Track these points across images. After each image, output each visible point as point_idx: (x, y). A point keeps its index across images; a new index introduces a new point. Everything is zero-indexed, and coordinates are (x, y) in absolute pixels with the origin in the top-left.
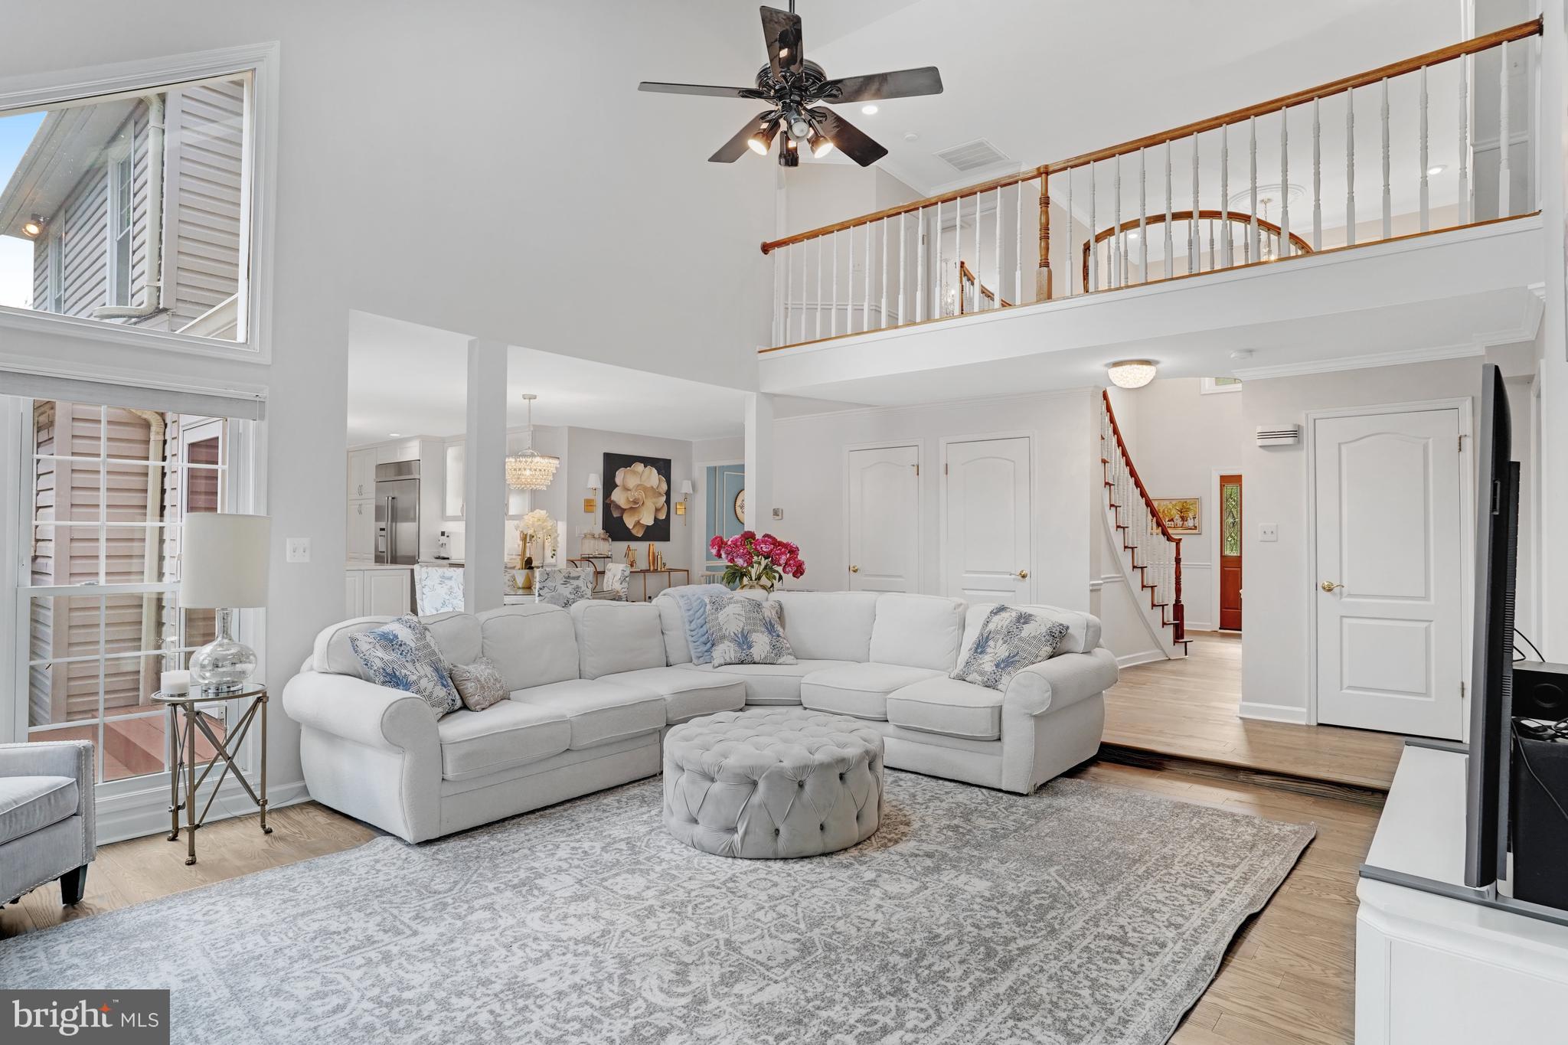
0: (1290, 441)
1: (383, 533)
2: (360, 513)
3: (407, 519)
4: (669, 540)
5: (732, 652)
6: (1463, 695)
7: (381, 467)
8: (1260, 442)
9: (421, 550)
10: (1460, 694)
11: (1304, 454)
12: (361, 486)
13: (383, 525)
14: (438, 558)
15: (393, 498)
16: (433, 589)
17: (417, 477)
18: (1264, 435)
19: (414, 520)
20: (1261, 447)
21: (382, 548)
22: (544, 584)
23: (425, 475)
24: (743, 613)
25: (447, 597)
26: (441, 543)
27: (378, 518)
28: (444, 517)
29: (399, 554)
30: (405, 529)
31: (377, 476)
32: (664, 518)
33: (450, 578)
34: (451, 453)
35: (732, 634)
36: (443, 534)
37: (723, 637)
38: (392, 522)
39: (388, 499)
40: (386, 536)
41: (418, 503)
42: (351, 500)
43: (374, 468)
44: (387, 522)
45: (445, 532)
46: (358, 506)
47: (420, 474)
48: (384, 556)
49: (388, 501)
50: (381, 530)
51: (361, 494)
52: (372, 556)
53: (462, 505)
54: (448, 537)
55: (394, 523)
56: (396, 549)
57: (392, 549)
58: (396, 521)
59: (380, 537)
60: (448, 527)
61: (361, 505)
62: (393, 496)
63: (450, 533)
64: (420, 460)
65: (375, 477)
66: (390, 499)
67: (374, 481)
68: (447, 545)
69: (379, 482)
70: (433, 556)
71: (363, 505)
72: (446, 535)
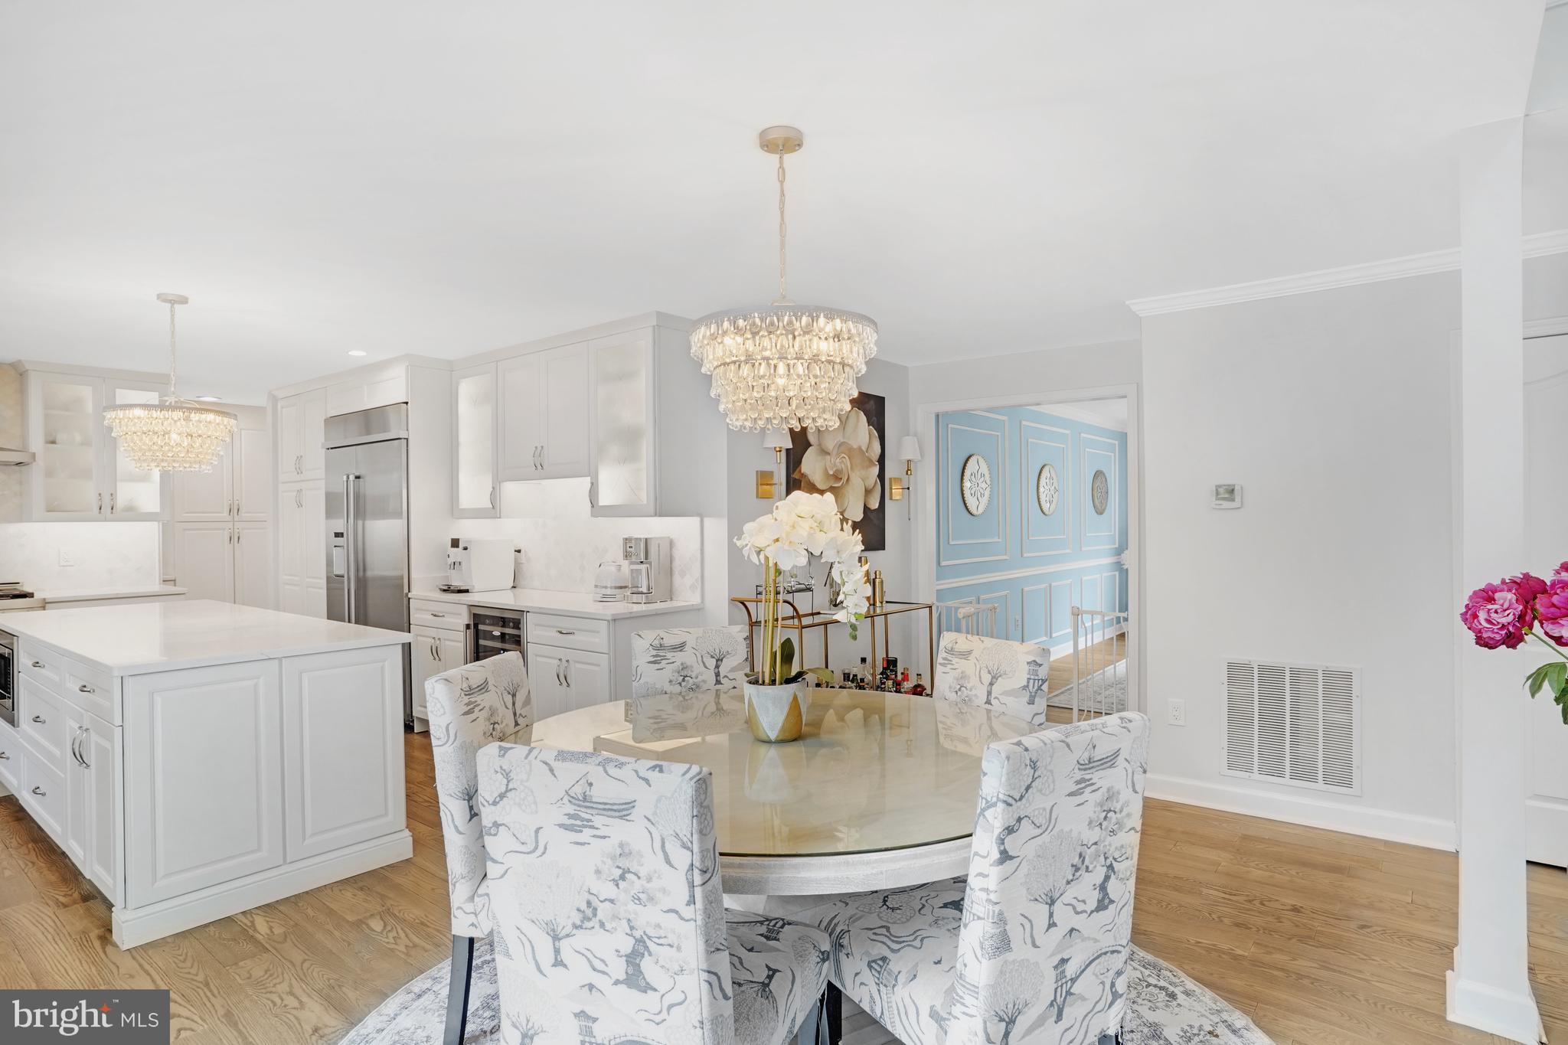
1: (340, 541)
2: (300, 505)
3: (384, 513)
4: (884, 549)
7: (334, 422)
9: (413, 575)
13: (339, 526)
14: (448, 590)
15: (358, 477)
16: (537, 847)
17: (403, 434)
19: (397, 514)
21: (339, 572)
22: (1021, 809)
23: (418, 429)
25: (607, 890)
26: (451, 561)
27: (330, 513)
28: (454, 510)
29: (369, 574)
30: (382, 532)
32: (877, 507)
33: (622, 810)
34: (467, 390)
36: (455, 543)
38: (356, 517)
39: (348, 477)
40: (345, 546)
41: (405, 485)
42: (283, 483)
43: (323, 422)
44: (348, 522)
45: (458, 539)
46: (295, 494)
47: (407, 430)
48: (344, 582)
49: (347, 481)
50: (338, 535)
51: (299, 471)
52: (323, 582)
53: (493, 488)
54: (465, 549)
55: (360, 523)
56: (364, 570)
57: (357, 570)
58: (364, 520)
59: (334, 549)
60: (465, 529)
61: (300, 491)
62: (357, 474)
63: (470, 542)
64: (407, 403)
65: (323, 441)
66: (352, 478)
67: (322, 448)
68: (463, 564)
69: (332, 448)
70: (437, 586)
71: (304, 492)
72: (461, 545)
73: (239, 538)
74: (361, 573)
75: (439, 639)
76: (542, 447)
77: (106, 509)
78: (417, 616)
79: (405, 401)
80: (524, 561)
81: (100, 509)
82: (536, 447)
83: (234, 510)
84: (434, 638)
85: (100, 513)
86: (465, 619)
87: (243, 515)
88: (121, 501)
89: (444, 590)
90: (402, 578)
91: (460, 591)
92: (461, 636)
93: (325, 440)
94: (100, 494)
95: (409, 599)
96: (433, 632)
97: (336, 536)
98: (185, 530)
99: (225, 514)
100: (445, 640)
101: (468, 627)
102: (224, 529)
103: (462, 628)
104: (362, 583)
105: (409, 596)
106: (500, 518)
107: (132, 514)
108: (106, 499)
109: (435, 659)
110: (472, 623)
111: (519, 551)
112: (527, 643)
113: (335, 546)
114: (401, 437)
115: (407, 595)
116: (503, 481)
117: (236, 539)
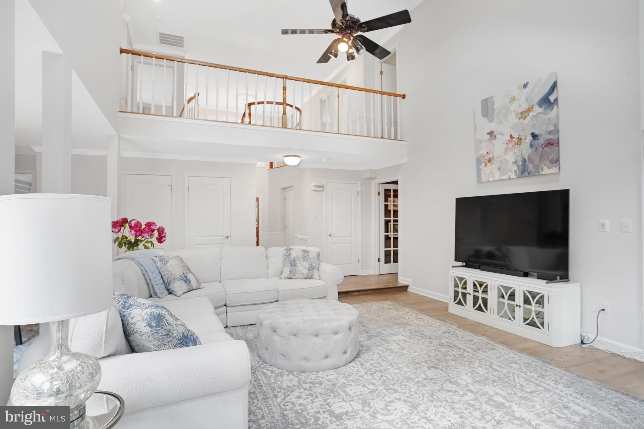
0: (321, 189)
5: (185, 286)
6: (359, 262)
8: (314, 189)
10: (358, 262)
11: (324, 193)
18: (315, 186)
20: (313, 190)
24: (179, 264)
35: (179, 276)
37: (175, 279)
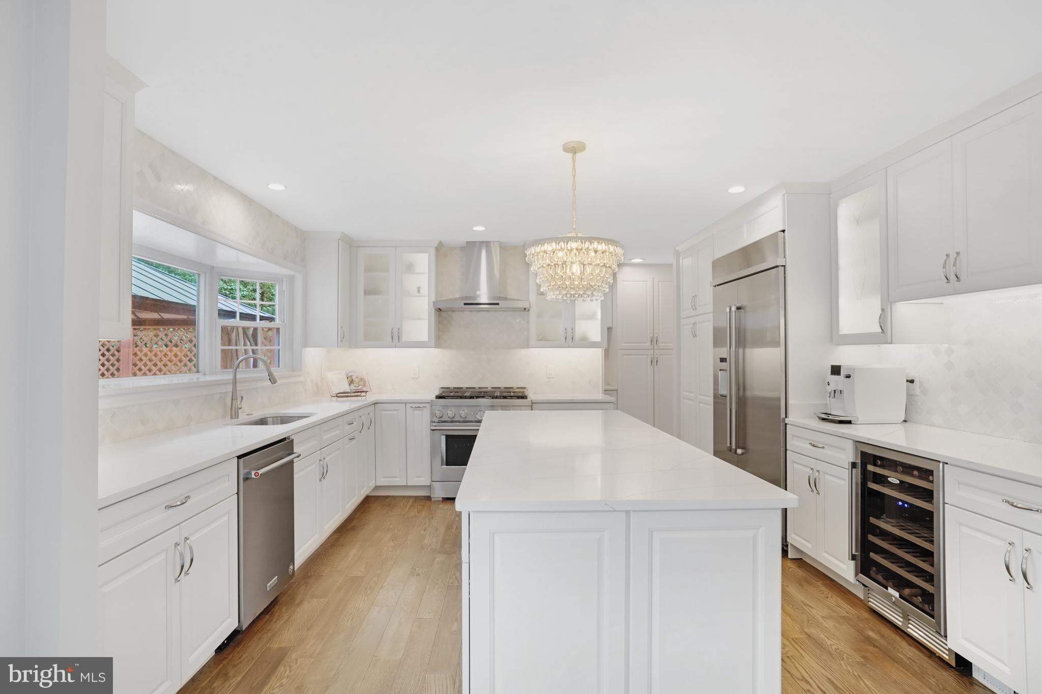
1: (724, 365)
2: (695, 336)
3: (761, 342)
7: (719, 263)
9: (791, 402)
12: (694, 297)
13: (723, 352)
14: (826, 419)
15: (739, 308)
17: (780, 262)
19: (775, 343)
21: (723, 390)
23: (795, 256)
26: (830, 388)
27: (717, 342)
28: (835, 337)
29: (749, 393)
31: (713, 278)
36: (836, 370)
38: (737, 346)
39: (730, 309)
40: (728, 370)
41: (782, 313)
42: (684, 318)
43: (711, 263)
44: (730, 348)
45: (840, 366)
46: (692, 326)
47: (785, 257)
48: (726, 400)
49: (730, 312)
50: (723, 360)
51: (694, 308)
52: (711, 400)
53: (883, 310)
54: (848, 377)
55: (741, 350)
56: (744, 390)
57: (738, 390)
58: (744, 348)
59: (720, 372)
60: (846, 356)
61: (694, 324)
62: (739, 305)
63: (854, 369)
64: (784, 231)
65: (711, 280)
66: (734, 309)
67: (711, 286)
68: (845, 393)
69: (718, 285)
70: (815, 414)
71: (697, 324)
72: (843, 372)
73: (657, 361)
74: (741, 393)
75: (818, 471)
76: (958, 253)
77: (569, 339)
78: (793, 442)
79: (781, 229)
80: (918, 392)
81: (566, 339)
82: (948, 255)
83: (654, 341)
84: (812, 469)
85: (566, 342)
86: (849, 455)
87: (660, 344)
88: (578, 333)
89: (823, 419)
90: (779, 399)
91: (841, 422)
92: (846, 474)
93: (713, 279)
94: (566, 329)
95: (786, 424)
96: (812, 463)
97: (721, 361)
98: (623, 355)
99: (648, 344)
100: (824, 473)
101: (854, 465)
102: (647, 355)
103: (847, 465)
104: (742, 402)
105: (786, 422)
106: (891, 343)
107: (584, 343)
108: (569, 331)
109: (812, 491)
110: (859, 461)
111: (912, 381)
112: (944, 503)
113: (720, 370)
114: (778, 264)
115: (784, 420)
116: (895, 302)
117: (655, 362)
